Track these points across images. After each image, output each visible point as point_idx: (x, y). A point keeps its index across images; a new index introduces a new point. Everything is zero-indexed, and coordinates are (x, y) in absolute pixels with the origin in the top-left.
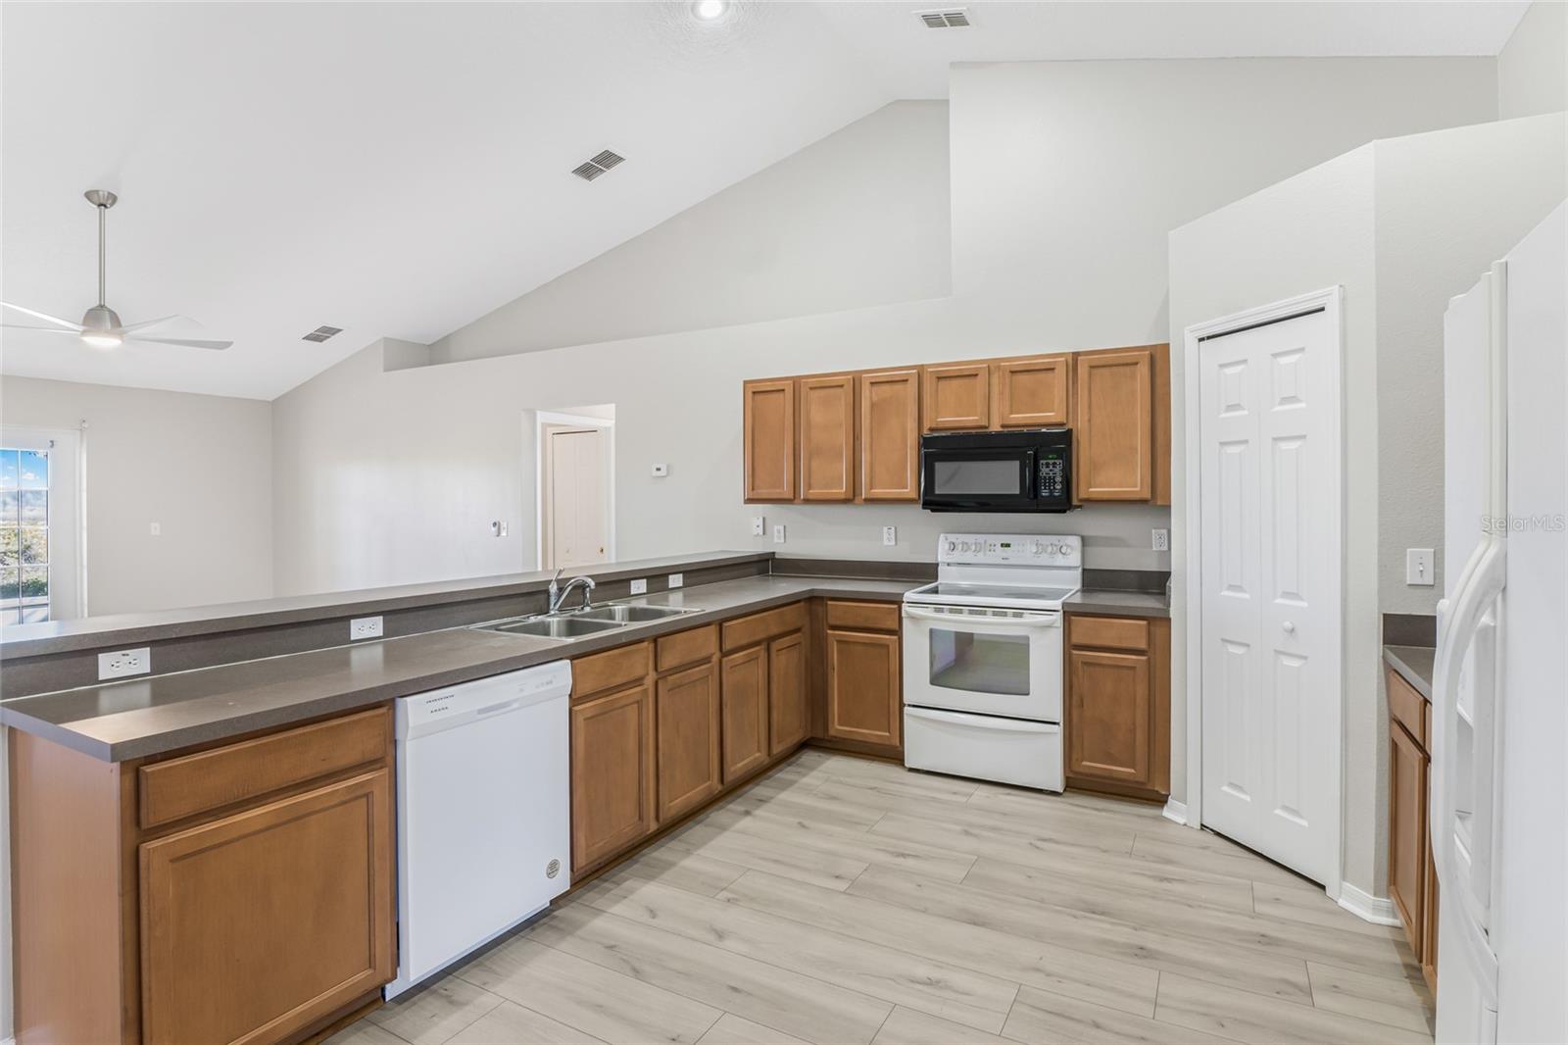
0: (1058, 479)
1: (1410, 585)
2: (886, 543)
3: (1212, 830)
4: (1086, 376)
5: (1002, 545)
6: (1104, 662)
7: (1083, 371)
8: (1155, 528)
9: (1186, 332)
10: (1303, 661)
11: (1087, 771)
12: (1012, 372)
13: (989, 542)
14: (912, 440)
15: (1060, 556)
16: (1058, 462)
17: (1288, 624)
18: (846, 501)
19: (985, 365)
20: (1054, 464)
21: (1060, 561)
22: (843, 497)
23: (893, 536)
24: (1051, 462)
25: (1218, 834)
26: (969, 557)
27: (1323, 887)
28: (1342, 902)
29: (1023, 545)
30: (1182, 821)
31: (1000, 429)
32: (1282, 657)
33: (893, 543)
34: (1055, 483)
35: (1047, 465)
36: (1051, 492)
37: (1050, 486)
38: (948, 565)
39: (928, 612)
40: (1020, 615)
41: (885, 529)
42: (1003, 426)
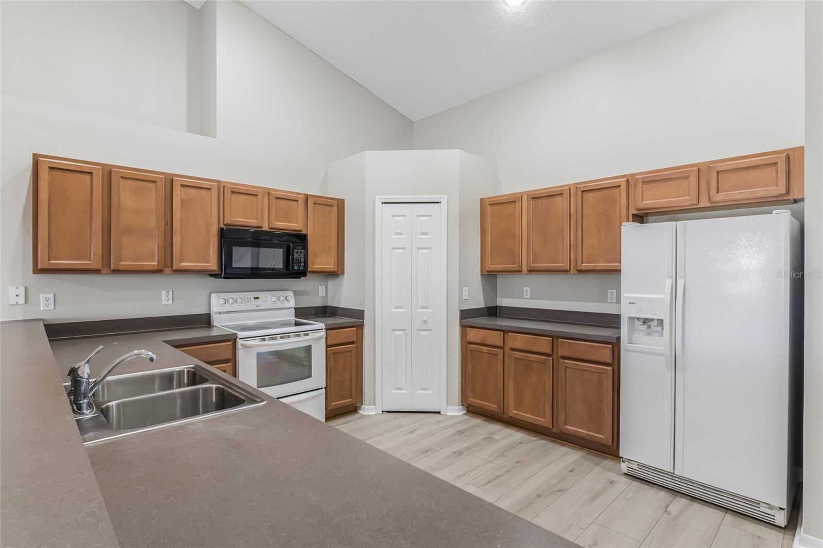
0: (302, 260)
1: (464, 300)
2: (164, 302)
3: (386, 411)
4: (312, 207)
5: (255, 298)
6: (341, 351)
7: (310, 204)
8: (321, 285)
9: (376, 199)
10: (430, 332)
11: (334, 407)
12: (276, 198)
13: (246, 297)
14: (214, 231)
15: (286, 302)
16: (302, 251)
17: (425, 319)
18: (158, 271)
19: (261, 190)
20: (301, 252)
21: (286, 305)
22: (156, 268)
23: (171, 297)
24: (299, 251)
25: (389, 412)
26: (236, 307)
27: (439, 413)
28: (449, 414)
29: (266, 297)
30: (374, 413)
31: (268, 230)
32: (420, 332)
33: (171, 302)
34: (301, 262)
35: (297, 252)
36: (299, 267)
37: (298, 264)
38: (220, 313)
39: (256, 342)
40: (307, 335)
41: (164, 293)
42: (270, 229)
